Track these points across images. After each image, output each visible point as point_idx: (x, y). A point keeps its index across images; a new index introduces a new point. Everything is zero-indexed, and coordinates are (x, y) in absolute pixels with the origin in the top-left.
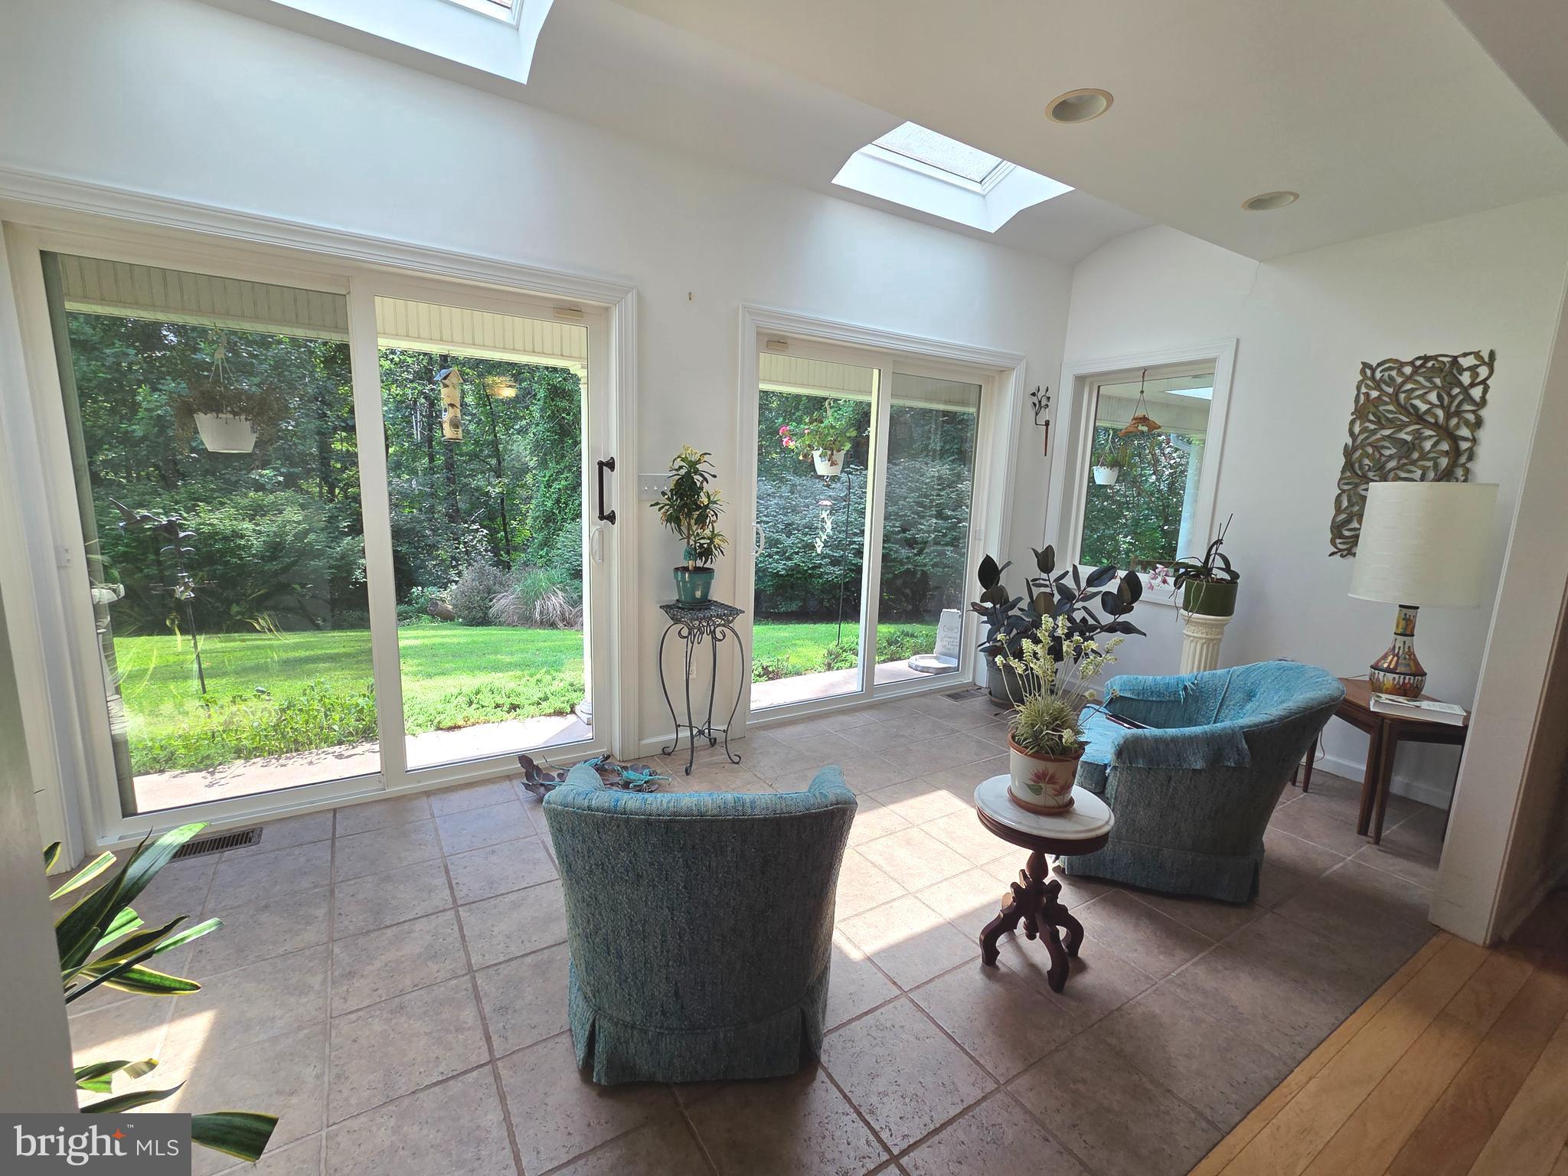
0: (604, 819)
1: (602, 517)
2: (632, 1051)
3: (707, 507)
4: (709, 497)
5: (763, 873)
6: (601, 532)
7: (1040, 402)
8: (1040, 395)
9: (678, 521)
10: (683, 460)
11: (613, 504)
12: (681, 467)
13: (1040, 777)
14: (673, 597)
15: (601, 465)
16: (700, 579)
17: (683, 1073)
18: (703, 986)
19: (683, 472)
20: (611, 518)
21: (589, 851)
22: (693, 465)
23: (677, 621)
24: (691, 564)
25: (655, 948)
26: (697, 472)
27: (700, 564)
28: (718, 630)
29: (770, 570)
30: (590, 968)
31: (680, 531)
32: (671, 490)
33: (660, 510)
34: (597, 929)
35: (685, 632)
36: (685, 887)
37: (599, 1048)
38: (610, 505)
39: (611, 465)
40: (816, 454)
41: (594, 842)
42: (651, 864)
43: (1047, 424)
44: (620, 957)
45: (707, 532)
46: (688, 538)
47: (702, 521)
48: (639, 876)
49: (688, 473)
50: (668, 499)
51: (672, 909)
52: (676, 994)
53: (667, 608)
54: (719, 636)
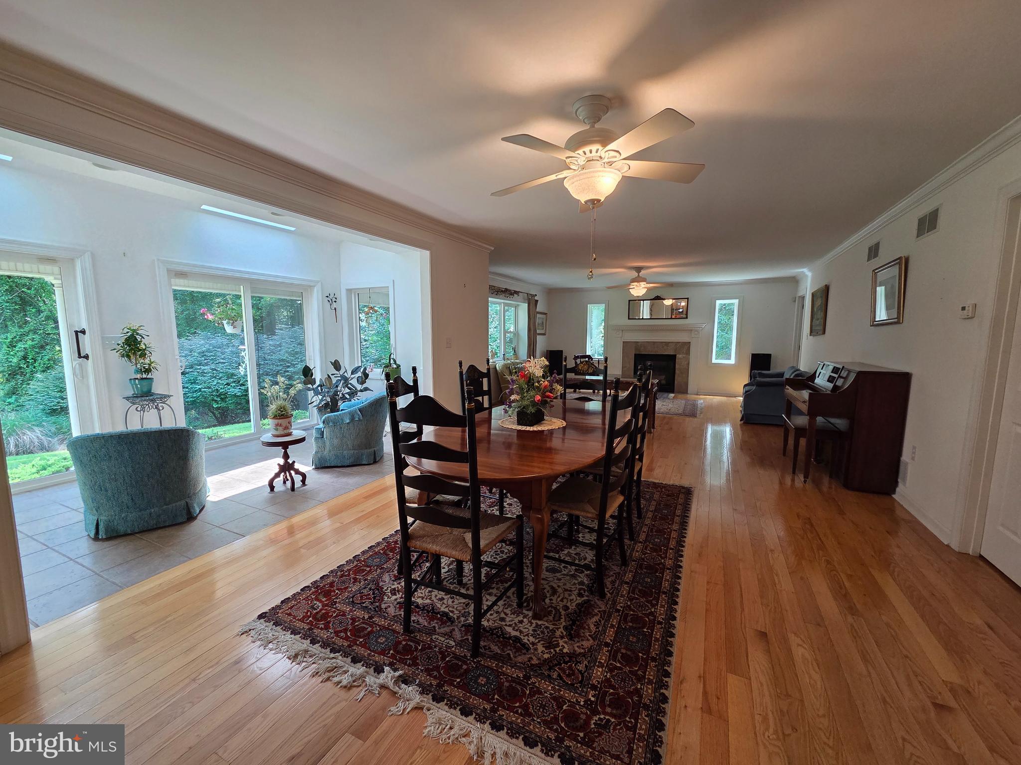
0: (94, 438)
1: (80, 357)
2: (116, 524)
3: (145, 349)
4: (145, 345)
5: (159, 450)
6: (80, 365)
7: (332, 300)
8: (331, 297)
9: (128, 357)
10: (128, 329)
11: (87, 349)
12: (128, 332)
13: (277, 425)
14: (130, 393)
15: (76, 332)
16: (145, 383)
17: (138, 527)
18: (143, 494)
19: (129, 334)
20: (87, 357)
21: (89, 452)
22: (134, 331)
23: (134, 404)
24: (139, 376)
25: (121, 483)
26: (138, 334)
27: (144, 376)
28: (160, 405)
29: (229, 393)
30: (94, 500)
31: (131, 362)
32: (123, 343)
33: (117, 352)
34: (95, 483)
35: (139, 409)
36: (129, 458)
37: (101, 527)
38: (84, 349)
39: (83, 332)
40: (225, 322)
41: (91, 448)
42: (115, 451)
43: (335, 309)
44: (107, 491)
45: (147, 361)
46: (136, 364)
47: (143, 355)
48: (110, 457)
49: (132, 335)
50: (122, 347)
51: (125, 467)
52: (132, 499)
53: (127, 398)
54: (161, 408)
